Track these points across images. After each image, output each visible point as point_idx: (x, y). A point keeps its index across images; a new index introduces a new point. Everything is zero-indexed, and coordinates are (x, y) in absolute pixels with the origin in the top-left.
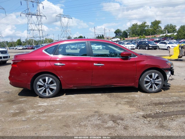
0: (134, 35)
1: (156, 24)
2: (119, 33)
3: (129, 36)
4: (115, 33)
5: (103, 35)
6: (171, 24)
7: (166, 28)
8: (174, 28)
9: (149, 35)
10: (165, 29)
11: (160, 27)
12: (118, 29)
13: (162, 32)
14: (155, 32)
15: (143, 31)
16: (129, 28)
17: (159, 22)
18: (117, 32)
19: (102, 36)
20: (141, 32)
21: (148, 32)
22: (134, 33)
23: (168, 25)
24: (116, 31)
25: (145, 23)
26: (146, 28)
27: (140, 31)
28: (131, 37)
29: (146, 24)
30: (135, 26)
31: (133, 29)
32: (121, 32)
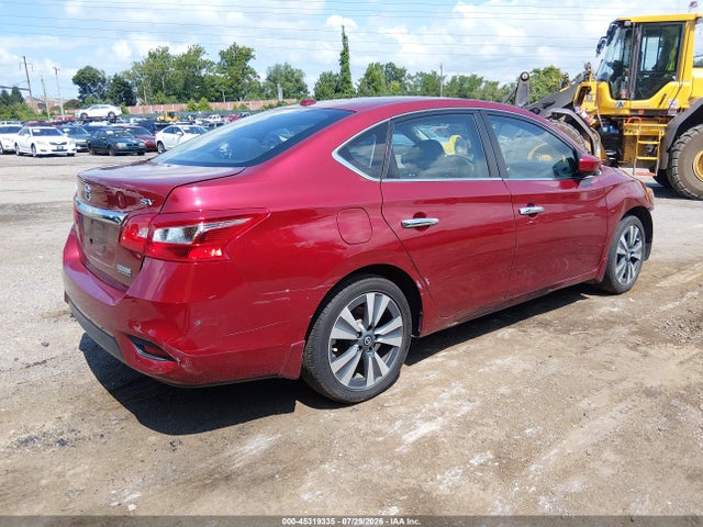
0: (161, 96)
1: (237, 58)
2: (94, 84)
3: (139, 100)
4: (77, 81)
5: (16, 91)
6: (287, 67)
7: (272, 79)
8: (297, 81)
9: (218, 100)
10: (268, 79)
11: (254, 73)
12: (88, 68)
13: (262, 90)
14: (236, 90)
15: (193, 83)
16: (136, 66)
17: (246, 55)
18: (88, 82)
19: (10, 92)
20: (186, 84)
21: (213, 86)
22: (161, 88)
23: (278, 67)
24: (81, 72)
25: (198, 52)
26: (203, 72)
27: (182, 82)
28: (151, 103)
29: (204, 57)
30: (159, 58)
31: (153, 73)
32: (104, 81)
